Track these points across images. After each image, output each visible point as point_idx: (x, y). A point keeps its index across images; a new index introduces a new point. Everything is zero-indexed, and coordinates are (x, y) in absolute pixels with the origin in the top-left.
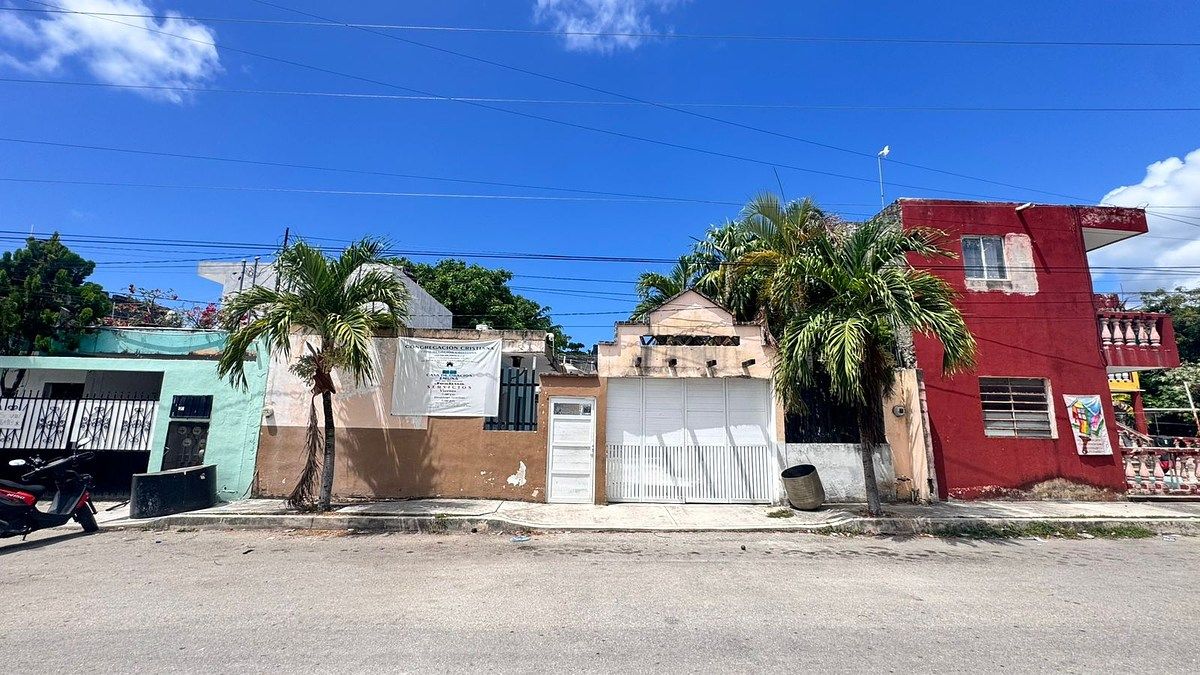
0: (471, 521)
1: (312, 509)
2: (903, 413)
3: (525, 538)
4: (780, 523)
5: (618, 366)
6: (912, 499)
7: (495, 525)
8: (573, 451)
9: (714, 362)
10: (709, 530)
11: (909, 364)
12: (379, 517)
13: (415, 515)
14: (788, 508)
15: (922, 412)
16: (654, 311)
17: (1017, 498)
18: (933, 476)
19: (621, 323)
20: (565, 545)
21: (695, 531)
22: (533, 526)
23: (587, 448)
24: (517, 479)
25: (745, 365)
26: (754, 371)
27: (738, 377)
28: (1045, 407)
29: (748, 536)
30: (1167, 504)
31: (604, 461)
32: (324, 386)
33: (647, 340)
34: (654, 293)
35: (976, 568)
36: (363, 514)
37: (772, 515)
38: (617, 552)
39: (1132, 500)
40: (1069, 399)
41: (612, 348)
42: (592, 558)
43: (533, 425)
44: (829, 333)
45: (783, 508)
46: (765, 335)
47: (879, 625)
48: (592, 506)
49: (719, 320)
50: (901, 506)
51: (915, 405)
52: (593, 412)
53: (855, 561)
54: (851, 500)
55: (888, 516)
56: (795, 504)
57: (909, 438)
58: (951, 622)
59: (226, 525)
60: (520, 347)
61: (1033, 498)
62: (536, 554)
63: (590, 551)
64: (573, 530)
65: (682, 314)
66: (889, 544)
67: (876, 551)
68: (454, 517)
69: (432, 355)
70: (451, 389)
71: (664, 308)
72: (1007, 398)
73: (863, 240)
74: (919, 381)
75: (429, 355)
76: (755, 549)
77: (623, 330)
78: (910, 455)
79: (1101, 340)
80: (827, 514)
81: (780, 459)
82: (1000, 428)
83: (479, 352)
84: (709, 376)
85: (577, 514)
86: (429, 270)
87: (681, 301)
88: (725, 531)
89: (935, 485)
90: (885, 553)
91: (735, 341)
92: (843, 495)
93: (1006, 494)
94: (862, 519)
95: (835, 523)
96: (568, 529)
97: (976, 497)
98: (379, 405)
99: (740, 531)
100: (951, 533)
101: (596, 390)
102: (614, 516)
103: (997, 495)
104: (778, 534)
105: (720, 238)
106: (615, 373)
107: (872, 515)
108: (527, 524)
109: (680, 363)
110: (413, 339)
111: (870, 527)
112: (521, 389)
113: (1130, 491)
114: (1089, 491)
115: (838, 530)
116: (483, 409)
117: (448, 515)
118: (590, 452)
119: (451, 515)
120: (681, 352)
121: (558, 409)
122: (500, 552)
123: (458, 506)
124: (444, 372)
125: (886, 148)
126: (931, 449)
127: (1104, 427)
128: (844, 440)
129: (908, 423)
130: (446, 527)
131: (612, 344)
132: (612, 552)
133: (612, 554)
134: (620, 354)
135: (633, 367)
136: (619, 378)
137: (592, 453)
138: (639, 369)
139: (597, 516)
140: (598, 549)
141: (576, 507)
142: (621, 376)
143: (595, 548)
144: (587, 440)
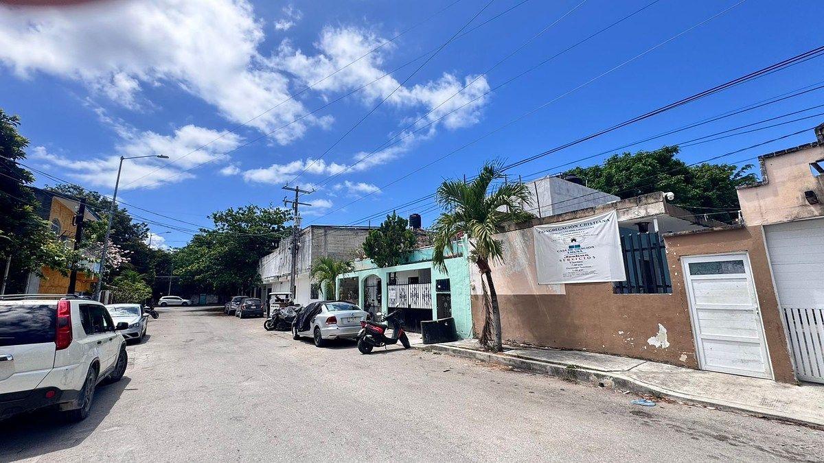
0: (597, 375)
1: (492, 349)
3: (649, 403)
5: (777, 209)
7: (622, 384)
8: (727, 315)
12: (527, 361)
13: (553, 363)
19: (768, 156)
20: (694, 422)
22: (664, 392)
23: (751, 311)
24: (660, 340)
32: (484, 267)
36: (518, 357)
38: (773, 452)
41: (761, 189)
42: (720, 448)
43: (666, 287)
48: (772, 383)
52: (748, 267)
59: (451, 353)
60: (636, 212)
62: (646, 424)
63: (723, 438)
64: (718, 407)
68: (582, 370)
69: (559, 235)
70: (578, 260)
75: (556, 236)
77: (772, 163)
83: (596, 225)
85: (738, 389)
86: (597, 169)
96: (712, 405)
98: (530, 278)
101: (748, 243)
102: (803, 401)
106: (772, 219)
108: (658, 389)
110: (542, 226)
112: (646, 253)
116: (610, 275)
117: (578, 367)
118: (755, 316)
119: (581, 367)
121: (696, 269)
122: (607, 410)
123: (596, 360)
124: (570, 247)
130: (576, 377)
131: (759, 185)
132: (762, 450)
133: (759, 452)
134: (776, 194)
135: (806, 205)
136: (784, 223)
137: (757, 317)
138: (819, 207)
139: (770, 397)
140: (741, 439)
141: (742, 380)
142: (785, 220)
143: (735, 438)
144: (744, 302)
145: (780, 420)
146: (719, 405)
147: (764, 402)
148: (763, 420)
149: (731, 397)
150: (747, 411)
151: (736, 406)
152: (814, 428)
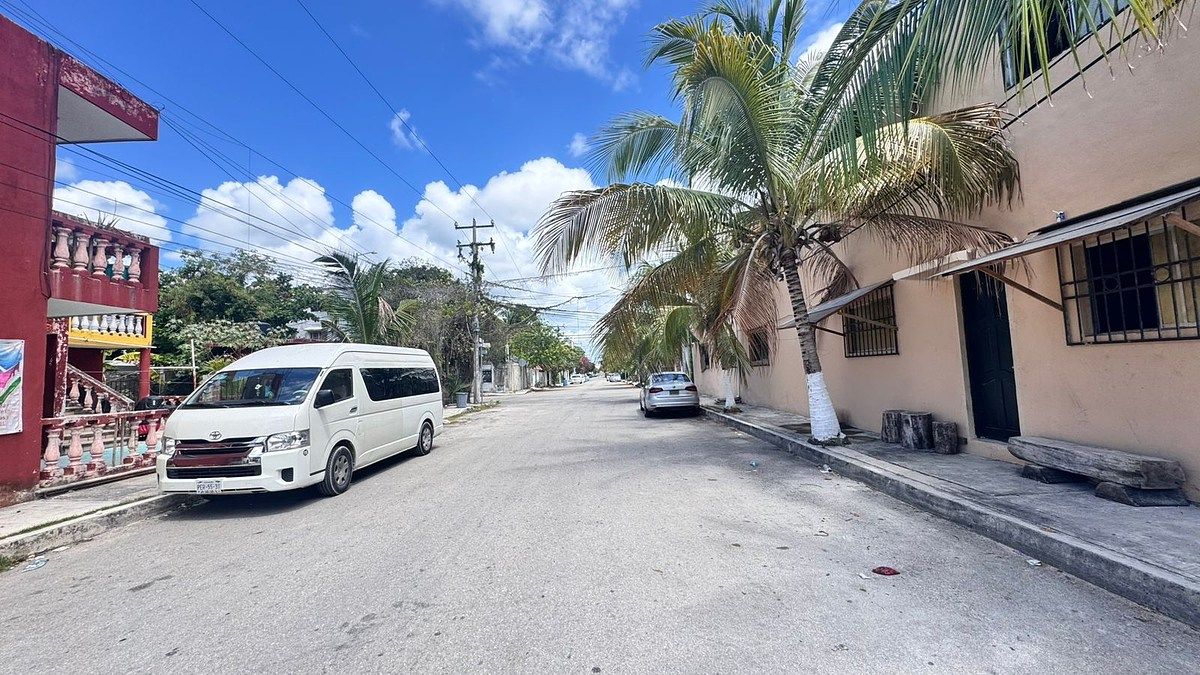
30: (98, 490)
39: (42, 496)
79: (52, 259)
113: (44, 482)
127: (19, 391)
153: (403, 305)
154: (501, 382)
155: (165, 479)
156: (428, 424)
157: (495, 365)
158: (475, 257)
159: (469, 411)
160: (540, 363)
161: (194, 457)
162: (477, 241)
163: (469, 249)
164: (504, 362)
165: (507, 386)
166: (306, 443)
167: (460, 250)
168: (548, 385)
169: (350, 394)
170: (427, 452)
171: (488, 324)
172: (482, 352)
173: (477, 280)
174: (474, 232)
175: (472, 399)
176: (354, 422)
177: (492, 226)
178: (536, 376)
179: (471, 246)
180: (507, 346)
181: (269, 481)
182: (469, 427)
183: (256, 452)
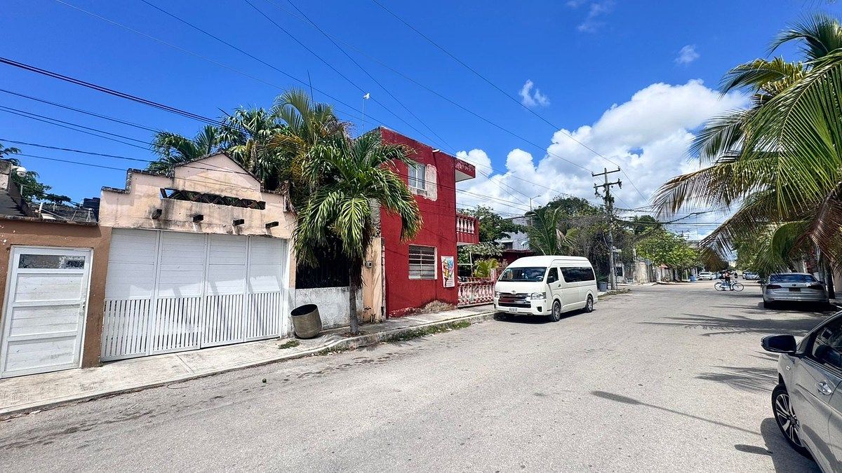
2: (372, 266)
4: (291, 352)
5: (129, 216)
6: (371, 321)
8: (49, 311)
9: (242, 221)
10: (229, 371)
11: (376, 234)
14: (294, 339)
15: (382, 265)
16: (180, 166)
17: (419, 313)
18: (384, 306)
19: (137, 172)
20: (30, 432)
21: (214, 374)
23: (78, 305)
25: (268, 226)
26: (275, 232)
27: (261, 236)
28: (433, 262)
29: (265, 369)
30: (470, 309)
31: (100, 319)
33: (169, 193)
34: (175, 153)
35: (415, 360)
37: (283, 347)
38: (119, 420)
39: (460, 308)
40: (443, 258)
41: (121, 197)
42: (80, 438)
44: (342, 206)
45: (289, 340)
46: (287, 204)
47: (385, 421)
48: (78, 372)
49: (248, 185)
50: (366, 326)
51: (379, 261)
52: (88, 266)
53: (350, 372)
54: (337, 326)
55: (362, 334)
56: (299, 336)
57: (373, 282)
58: (422, 402)
61: (425, 312)
63: (74, 430)
64: (43, 408)
65: (212, 174)
66: (366, 353)
67: (360, 360)
71: (192, 165)
72: (419, 257)
73: (365, 145)
74: (382, 245)
76: (275, 379)
77: (137, 179)
78: (373, 293)
79: (456, 229)
80: (324, 338)
81: (290, 301)
82: (416, 273)
84: (234, 233)
85: (52, 385)
87: (211, 162)
88: (244, 368)
89: (385, 310)
90: (366, 361)
91: (261, 205)
92: (332, 324)
93: (415, 311)
94: (347, 339)
95: (331, 345)
96: (34, 409)
97: (402, 315)
99: (258, 365)
100: (395, 339)
101: (95, 241)
102: (111, 377)
103: (410, 313)
104: (290, 362)
105: (249, 119)
106: (124, 223)
107: (353, 335)
109: (206, 219)
111: (352, 344)
113: (460, 304)
114: (446, 305)
115: (333, 350)
118: (80, 310)
120: (206, 209)
121: (26, 262)
125: (368, 94)
126: (384, 288)
127: (453, 273)
128: (336, 285)
129: (373, 273)
131: (122, 192)
132: (111, 422)
133: (110, 425)
134: (132, 204)
135: (149, 218)
136: (129, 229)
137: (82, 311)
138: (157, 222)
139: (86, 382)
140: (88, 423)
141: (50, 376)
142: (132, 227)
143: (83, 424)
144: (73, 297)
145: (104, 396)
146: (44, 406)
147: (83, 387)
148: (91, 402)
149: (52, 394)
150: (75, 400)
151: (61, 400)
152: (129, 392)
153: (569, 232)
154: (630, 277)
155: (497, 306)
156: (590, 297)
157: (625, 263)
158: (608, 193)
159: (608, 294)
160: (665, 262)
161: (508, 299)
162: (609, 182)
163: (603, 188)
164: (632, 262)
165: (636, 279)
166: (545, 298)
167: (596, 189)
168: (674, 280)
169: (557, 279)
170: (591, 312)
171: (618, 237)
172: (616, 255)
173: (610, 208)
174: (606, 177)
175: (610, 287)
176: (561, 291)
177: (619, 170)
178: (661, 272)
179: (604, 186)
180: (634, 250)
181: (533, 311)
182: (611, 302)
183: (528, 299)
